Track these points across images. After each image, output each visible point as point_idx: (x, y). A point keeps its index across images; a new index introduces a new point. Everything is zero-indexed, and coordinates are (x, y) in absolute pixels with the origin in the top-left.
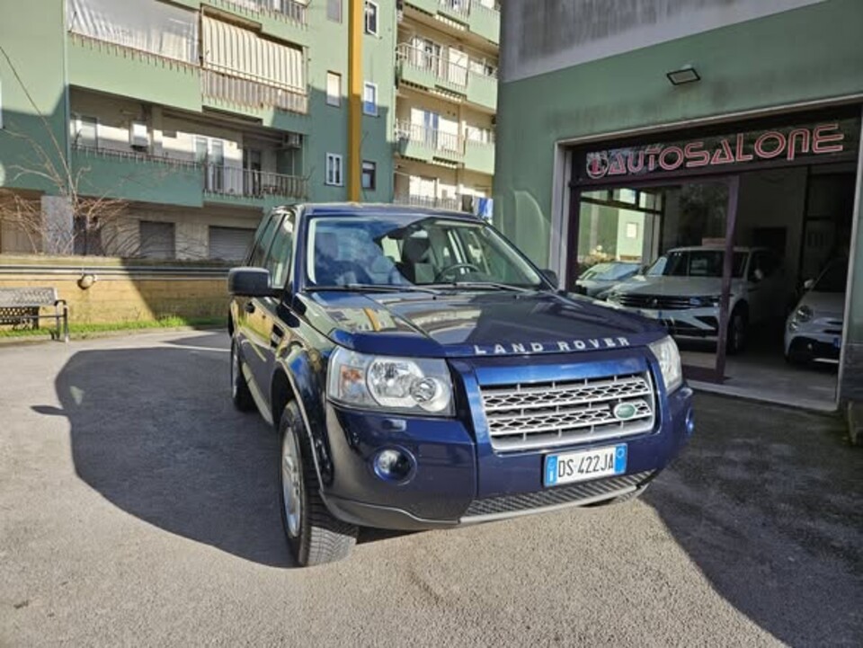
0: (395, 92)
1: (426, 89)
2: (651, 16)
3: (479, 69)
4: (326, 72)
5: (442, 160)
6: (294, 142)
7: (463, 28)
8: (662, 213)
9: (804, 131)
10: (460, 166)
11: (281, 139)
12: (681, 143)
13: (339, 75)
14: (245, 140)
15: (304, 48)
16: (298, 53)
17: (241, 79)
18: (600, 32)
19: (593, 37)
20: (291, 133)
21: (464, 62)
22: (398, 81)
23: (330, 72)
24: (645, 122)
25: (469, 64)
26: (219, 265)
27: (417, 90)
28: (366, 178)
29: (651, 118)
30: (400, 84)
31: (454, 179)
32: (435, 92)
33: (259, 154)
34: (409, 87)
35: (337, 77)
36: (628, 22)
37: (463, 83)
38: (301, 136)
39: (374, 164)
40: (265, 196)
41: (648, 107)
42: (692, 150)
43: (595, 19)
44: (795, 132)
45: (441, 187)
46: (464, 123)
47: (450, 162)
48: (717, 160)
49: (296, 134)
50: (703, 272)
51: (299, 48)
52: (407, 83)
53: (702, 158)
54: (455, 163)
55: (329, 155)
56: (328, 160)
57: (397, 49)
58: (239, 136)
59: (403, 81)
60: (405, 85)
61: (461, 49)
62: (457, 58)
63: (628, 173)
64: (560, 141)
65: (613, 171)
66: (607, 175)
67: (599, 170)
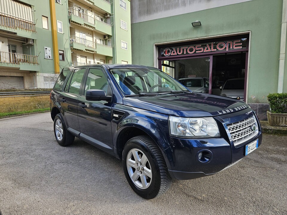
0: (69, 25)
1: (80, 24)
2: (184, 4)
3: (98, 19)
4: (41, 16)
5: (88, 50)
6: (30, 43)
7: (92, 4)
8: (174, 68)
9: (231, 42)
10: (95, 52)
11: (24, 41)
12: (195, 45)
13: (47, 17)
14: (9, 41)
15: (32, 6)
16: (30, 8)
17: (6, 17)
18: (167, 8)
19: (165, 10)
20: (29, 39)
21: (93, 16)
22: (70, 21)
23: (43, 16)
24: (184, 38)
25: (95, 17)
26: (14, 91)
27: (77, 25)
28: (61, 56)
29: (186, 37)
30: (71, 22)
31: (93, 57)
32: (84, 26)
33: (15, 46)
34: (74, 23)
35: (46, 18)
36: (176, 5)
37: (93, 23)
38: (33, 40)
39: (63, 51)
40: (20, 63)
41: (185, 33)
42: (198, 47)
43: (165, 4)
44: (228, 42)
45: (88, 60)
46: (94, 38)
47: (91, 51)
48: (206, 51)
49: (31, 39)
50: (191, 85)
51: (30, 6)
52: (73, 22)
53: (201, 50)
54: (93, 51)
55: (45, 47)
56: (45, 49)
57: (69, 9)
58: (6, 40)
59: (72, 21)
60: (73, 23)
61: (91, 11)
62: (90, 14)
63: (178, 55)
64: (155, 44)
65: (172, 54)
66: (170, 55)
67: (168, 53)
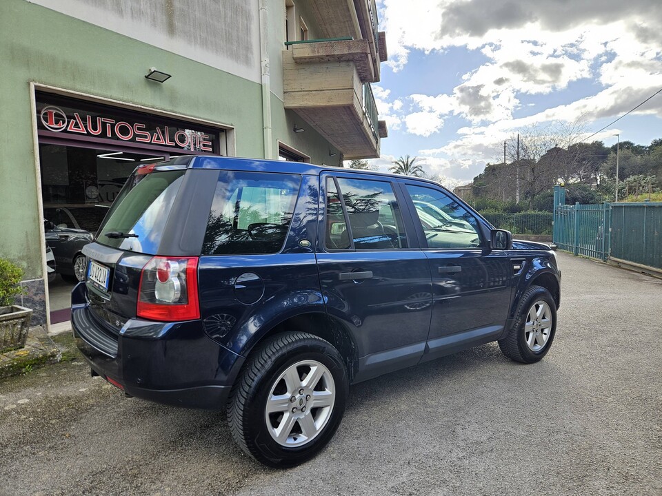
9: (196, 136)
41: (127, 87)
42: (139, 129)
48: (155, 141)
53: (146, 137)
63: (89, 134)
64: (37, 84)
65: (71, 128)
66: (65, 131)
67: (56, 123)
